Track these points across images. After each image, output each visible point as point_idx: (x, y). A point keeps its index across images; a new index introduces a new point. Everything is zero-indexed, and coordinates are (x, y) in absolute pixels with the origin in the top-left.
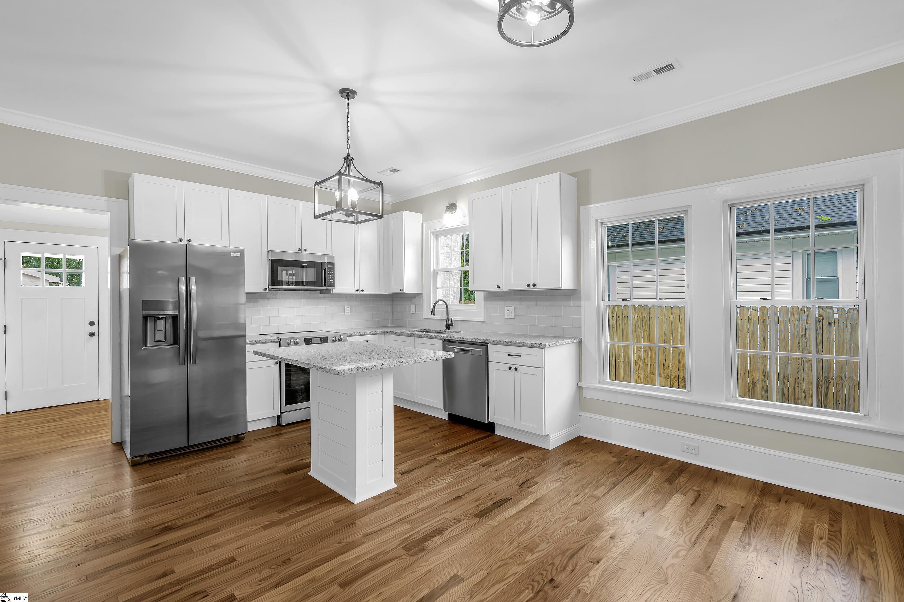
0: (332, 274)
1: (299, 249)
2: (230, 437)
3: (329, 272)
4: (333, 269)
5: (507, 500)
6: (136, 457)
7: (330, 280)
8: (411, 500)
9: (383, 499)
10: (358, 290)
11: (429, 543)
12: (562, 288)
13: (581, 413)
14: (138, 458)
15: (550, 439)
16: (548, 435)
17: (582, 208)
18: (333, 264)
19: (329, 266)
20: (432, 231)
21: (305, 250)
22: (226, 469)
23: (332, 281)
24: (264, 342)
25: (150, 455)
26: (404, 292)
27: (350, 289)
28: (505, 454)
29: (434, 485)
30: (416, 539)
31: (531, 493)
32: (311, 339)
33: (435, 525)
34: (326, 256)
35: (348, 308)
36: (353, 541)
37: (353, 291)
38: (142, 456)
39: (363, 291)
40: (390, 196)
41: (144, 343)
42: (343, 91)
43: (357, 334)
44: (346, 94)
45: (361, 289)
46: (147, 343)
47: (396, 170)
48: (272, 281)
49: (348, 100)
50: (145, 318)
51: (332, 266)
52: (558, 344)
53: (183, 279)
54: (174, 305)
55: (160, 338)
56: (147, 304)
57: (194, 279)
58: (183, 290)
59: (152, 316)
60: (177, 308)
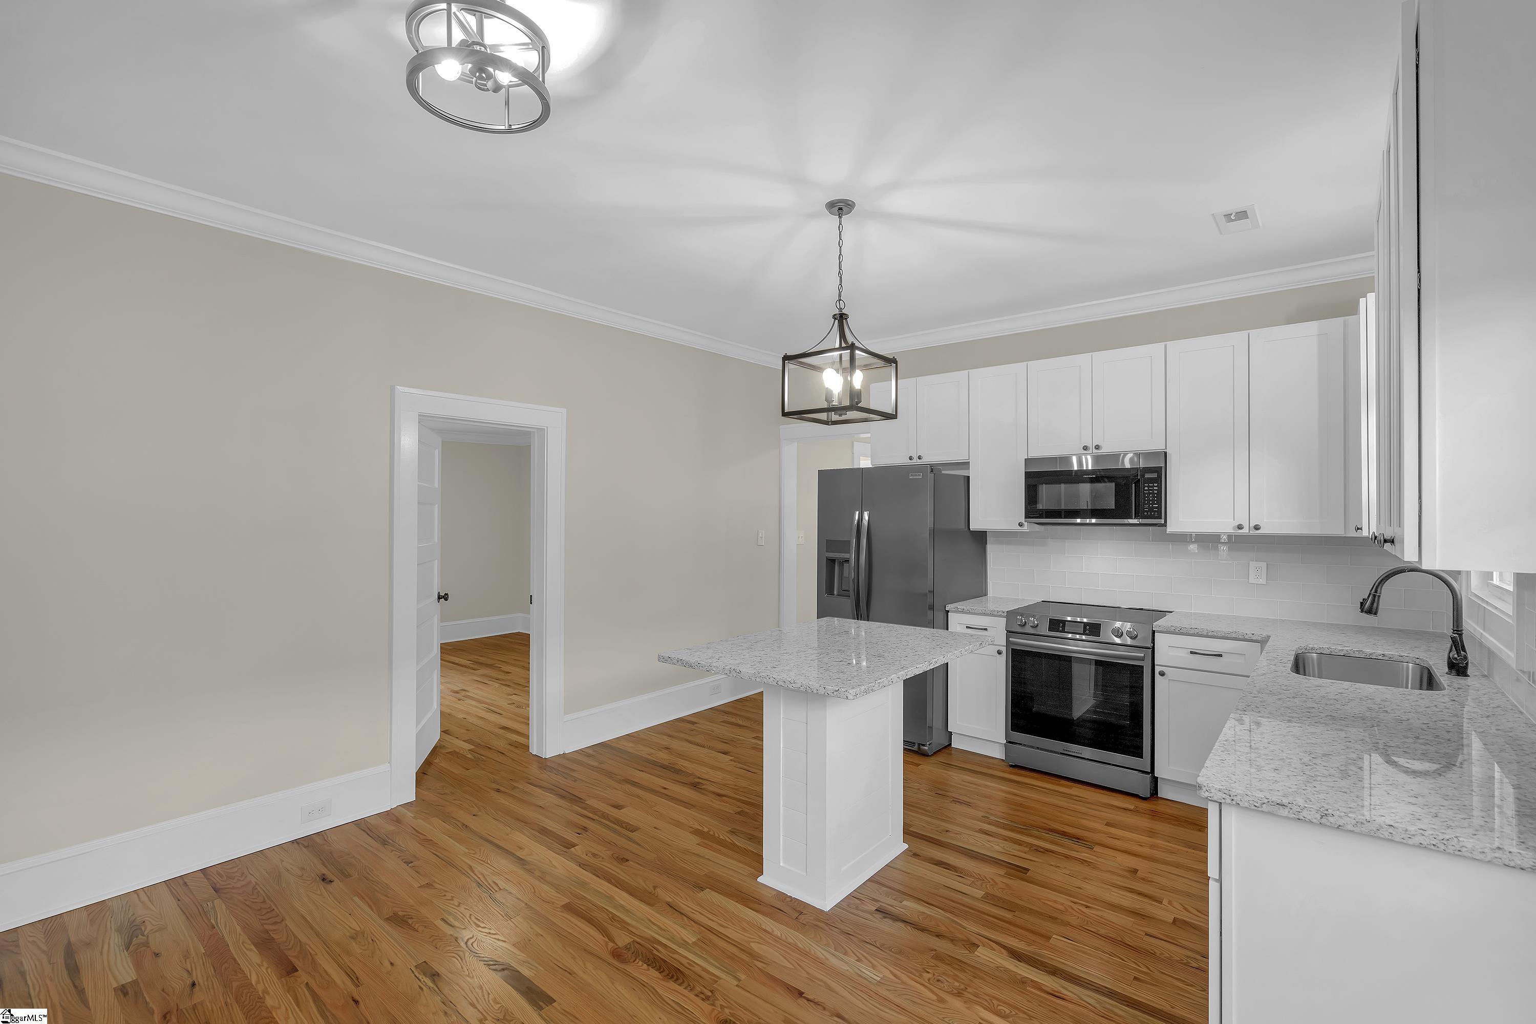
0: (1156, 492)
1: (1086, 445)
3: (1146, 488)
4: (1162, 480)
7: (1148, 504)
10: (1240, 527)
18: (1163, 470)
19: (1147, 476)
21: (1098, 447)
23: (1156, 508)
24: (981, 613)
27: (1223, 525)
29: (847, 953)
32: (1063, 622)
33: (696, 968)
36: (657, 897)
39: (1257, 528)
41: (830, 591)
42: (831, 205)
43: (1184, 631)
44: (837, 208)
45: (1252, 525)
46: (834, 591)
47: (1234, 214)
48: (1033, 510)
49: (840, 217)
50: (831, 562)
51: (1155, 475)
52: (1349, 827)
53: (857, 514)
54: (848, 546)
55: (846, 586)
56: (829, 545)
57: (866, 514)
58: (855, 527)
59: (836, 559)
60: (849, 550)
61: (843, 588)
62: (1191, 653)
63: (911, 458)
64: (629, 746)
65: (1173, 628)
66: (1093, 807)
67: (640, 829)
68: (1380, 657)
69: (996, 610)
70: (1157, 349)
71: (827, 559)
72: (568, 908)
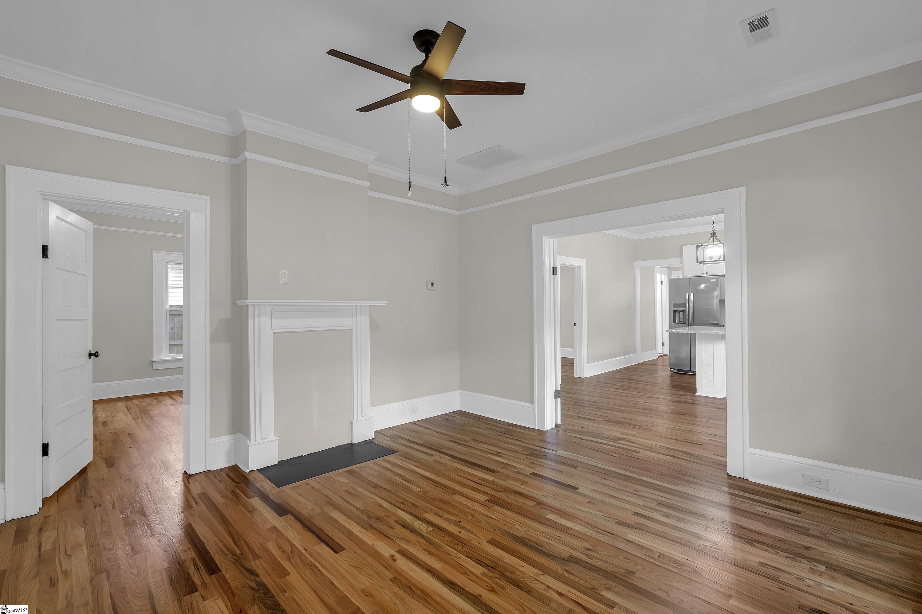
14: (673, 370)
25: (678, 370)
41: (675, 322)
50: (675, 311)
53: (687, 294)
54: (684, 305)
55: (681, 320)
56: (675, 305)
57: (692, 294)
58: (687, 299)
59: (678, 310)
60: (685, 307)
61: (680, 321)
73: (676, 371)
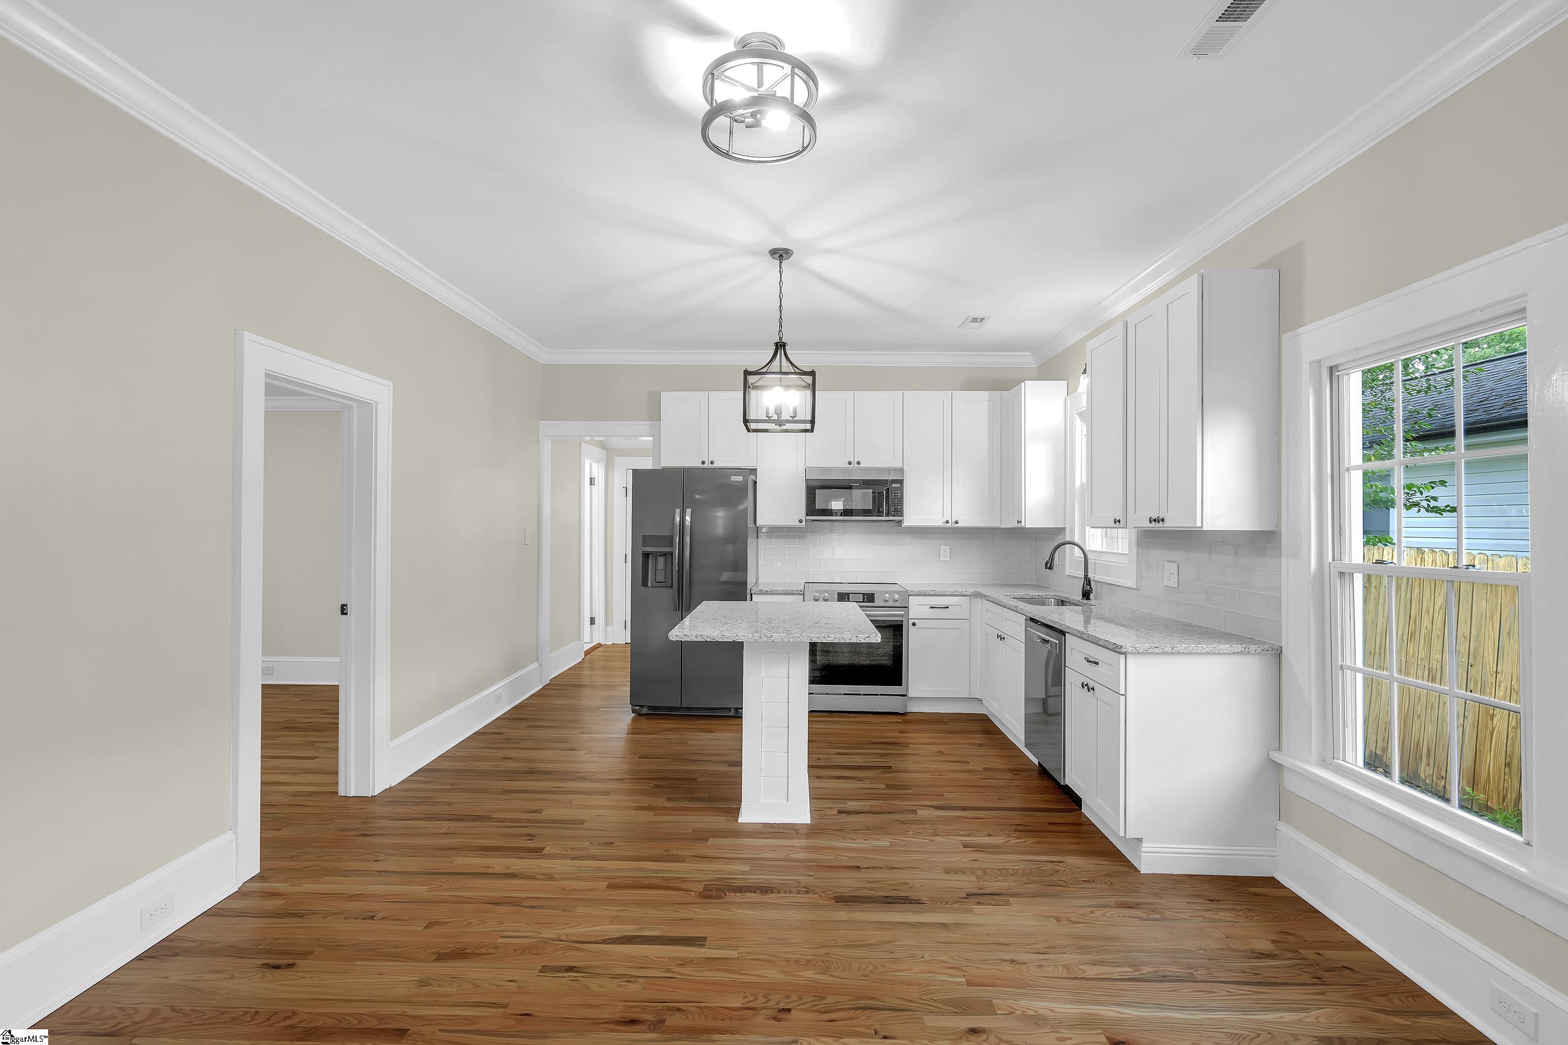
0: (899, 497)
1: (850, 461)
2: (730, 709)
3: (893, 495)
4: (901, 489)
5: (919, 902)
6: (636, 706)
7: (895, 505)
8: (796, 845)
9: (774, 830)
10: (947, 522)
11: (736, 895)
12: (1202, 527)
13: (1281, 826)
14: (637, 707)
15: (1142, 850)
16: (1140, 840)
17: (1285, 337)
18: (901, 482)
19: (894, 485)
20: (1077, 412)
21: (859, 463)
22: (690, 742)
23: (899, 508)
24: (782, 593)
25: (650, 708)
26: (1023, 525)
27: (936, 520)
28: (1036, 846)
29: (854, 839)
30: (732, 884)
31: (971, 911)
32: (848, 594)
33: (775, 881)
34: (889, 470)
35: (945, 551)
36: (677, 855)
37: (940, 523)
38: (642, 706)
39: (956, 522)
40: (1029, 353)
41: (645, 583)
42: (773, 252)
43: (927, 593)
44: (778, 255)
45: (954, 520)
46: (648, 583)
47: (979, 319)
48: (812, 510)
49: (781, 263)
50: (646, 555)
51: (898, 485)
52: (1182, 651)
53: (678, 511)
54: (670, 540)
55: (661, 578)
56: (646, 540)
57: (689, 511)
58: (678, 523)
59: (652, 553)
60: (671, 544)
61: (657, 580)
62: (931, 607)
63: (703, 463)
64: (447, 765)
65: (921, 592)
66: (879, 725)
67: (585, 820)
68: (1037, 597)
69: (795, 589)
70: (897, 395)
71: (643, 554)
72: (610, 886)
73: (644, 711)
